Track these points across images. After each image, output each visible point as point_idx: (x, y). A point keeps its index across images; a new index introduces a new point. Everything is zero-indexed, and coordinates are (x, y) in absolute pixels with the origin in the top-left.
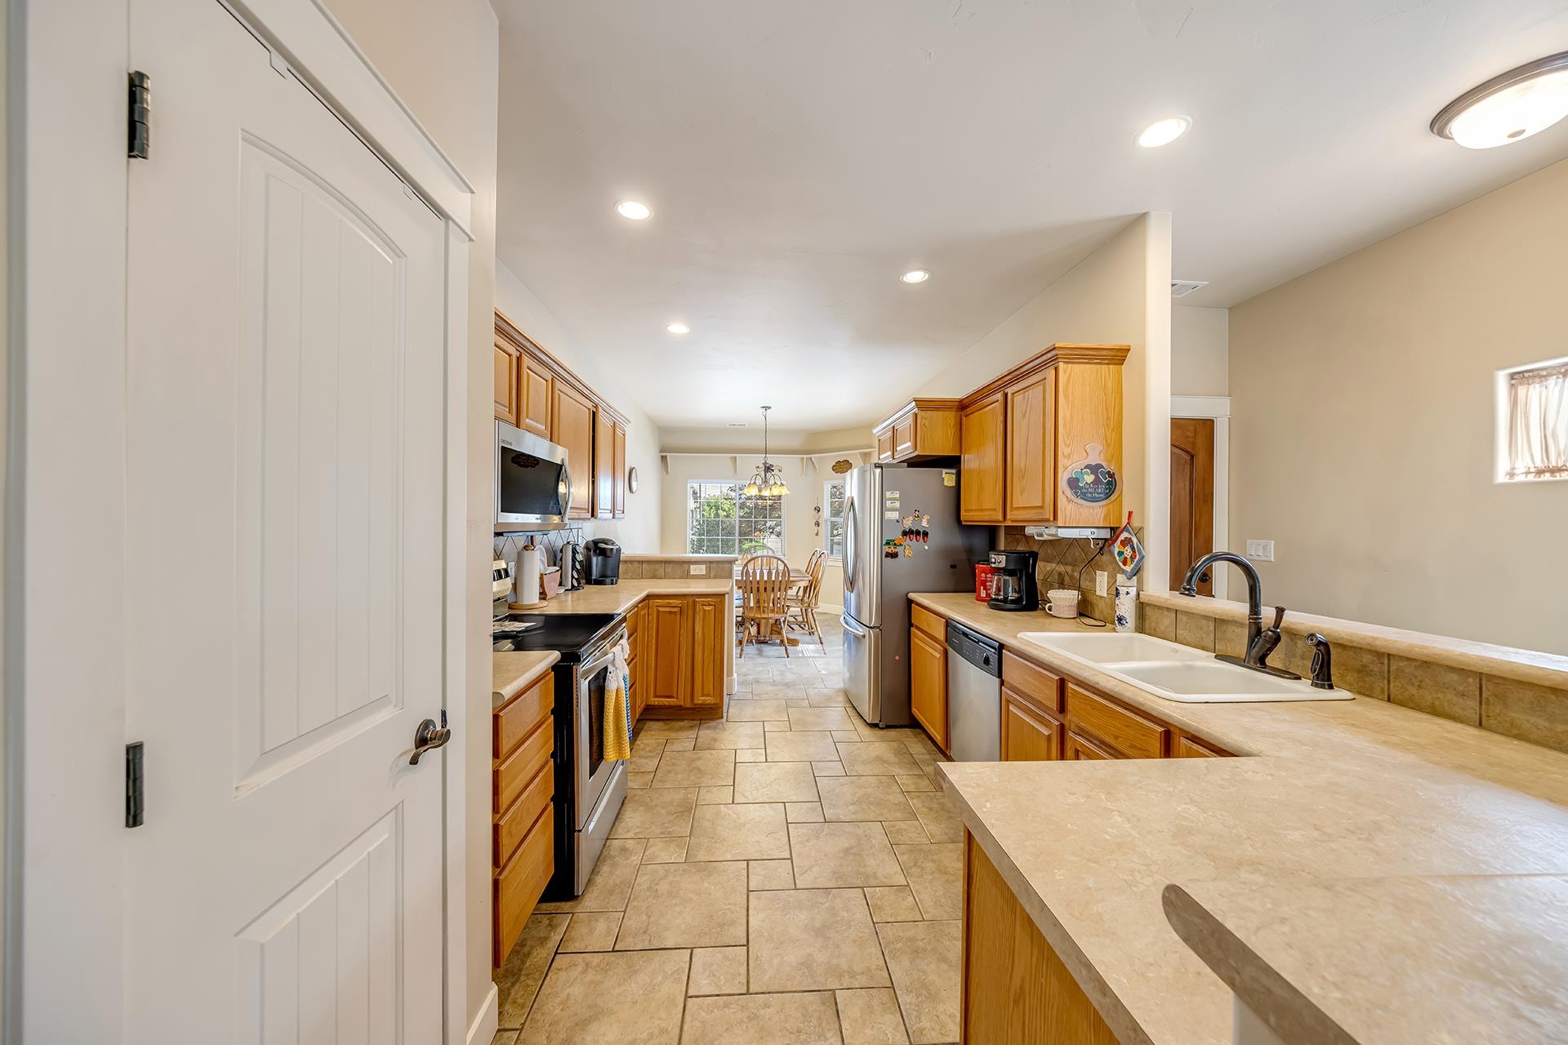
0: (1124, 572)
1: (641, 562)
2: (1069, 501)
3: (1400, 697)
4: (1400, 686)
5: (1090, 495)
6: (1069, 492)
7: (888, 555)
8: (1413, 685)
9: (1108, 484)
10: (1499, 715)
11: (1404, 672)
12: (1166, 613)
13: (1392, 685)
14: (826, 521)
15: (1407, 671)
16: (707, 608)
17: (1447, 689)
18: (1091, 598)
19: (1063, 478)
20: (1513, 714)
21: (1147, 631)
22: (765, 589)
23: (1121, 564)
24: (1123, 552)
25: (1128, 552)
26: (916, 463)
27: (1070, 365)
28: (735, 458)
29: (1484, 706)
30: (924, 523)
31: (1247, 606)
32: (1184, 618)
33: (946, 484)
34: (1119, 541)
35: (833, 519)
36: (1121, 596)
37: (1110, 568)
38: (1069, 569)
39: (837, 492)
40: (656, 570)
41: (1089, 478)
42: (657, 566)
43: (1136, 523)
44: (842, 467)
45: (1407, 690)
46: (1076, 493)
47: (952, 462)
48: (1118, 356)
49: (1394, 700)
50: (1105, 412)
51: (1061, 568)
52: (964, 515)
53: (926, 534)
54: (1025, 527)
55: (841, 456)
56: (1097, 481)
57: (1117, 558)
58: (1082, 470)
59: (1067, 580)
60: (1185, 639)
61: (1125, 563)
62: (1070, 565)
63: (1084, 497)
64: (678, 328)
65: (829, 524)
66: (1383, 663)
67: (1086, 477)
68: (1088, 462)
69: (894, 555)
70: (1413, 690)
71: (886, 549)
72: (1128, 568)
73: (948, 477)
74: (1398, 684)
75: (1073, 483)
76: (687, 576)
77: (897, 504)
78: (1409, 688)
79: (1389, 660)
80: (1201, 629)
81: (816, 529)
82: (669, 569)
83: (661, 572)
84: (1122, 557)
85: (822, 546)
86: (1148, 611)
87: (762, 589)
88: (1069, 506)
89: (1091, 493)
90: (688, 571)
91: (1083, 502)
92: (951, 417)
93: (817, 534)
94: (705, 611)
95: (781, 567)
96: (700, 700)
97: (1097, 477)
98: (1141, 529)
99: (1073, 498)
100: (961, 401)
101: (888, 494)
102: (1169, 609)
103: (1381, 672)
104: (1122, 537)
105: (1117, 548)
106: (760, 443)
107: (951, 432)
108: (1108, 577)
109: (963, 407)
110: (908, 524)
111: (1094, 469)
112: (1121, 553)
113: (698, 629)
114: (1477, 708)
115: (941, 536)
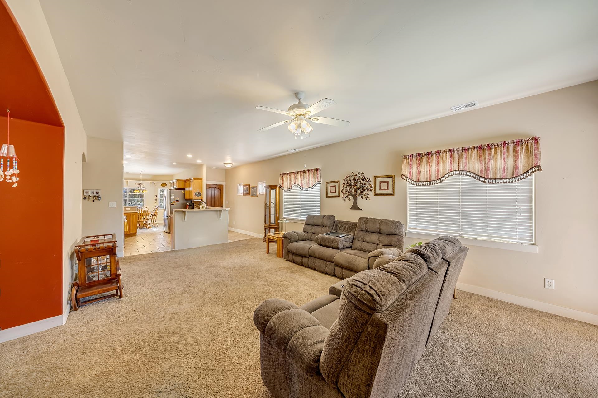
5: (198, 195)
7: (172, 204)
9: (200, 194)
14: (159, 199)
16: (133, 215)
19: (194, 194)
22: (143, 215)
26: (176, 189)
27: (197, 180)
28: (128, 181)
30: (179, 199)
33: (183, 193)
35: (161, 198)
39: (162, 191)
43: (203, 199)
44: (164, 185)
47: (184, 189)
48: (201, 179)
50: (199, 185)
52: (185, 198)
53: (179, 201)
54: (191, 199)
55: (164, 182)
59: (197, 206)
62: (197, 204)
65: (160, 200)
68: (197, 191)
69: (173, 204)
71: (171, 203)
73: (183, 192)
77: (174, 196)
81: (156, 201)
85: (158, 205)
87: (142, 215)
88: (195, 197)
91: (197, 197)
92: (183, 182)
93: (156, 203)
95: (147, 209)
96: (131, 232)
100: (185, 180)
101: (172, 194)
104: (201, 201)
106: (139, 177)
107: (183, 185)
109: (185, 181)
110: (176, 199)
111: (198, 193)
113: (131, 219)
115: (182, 201)
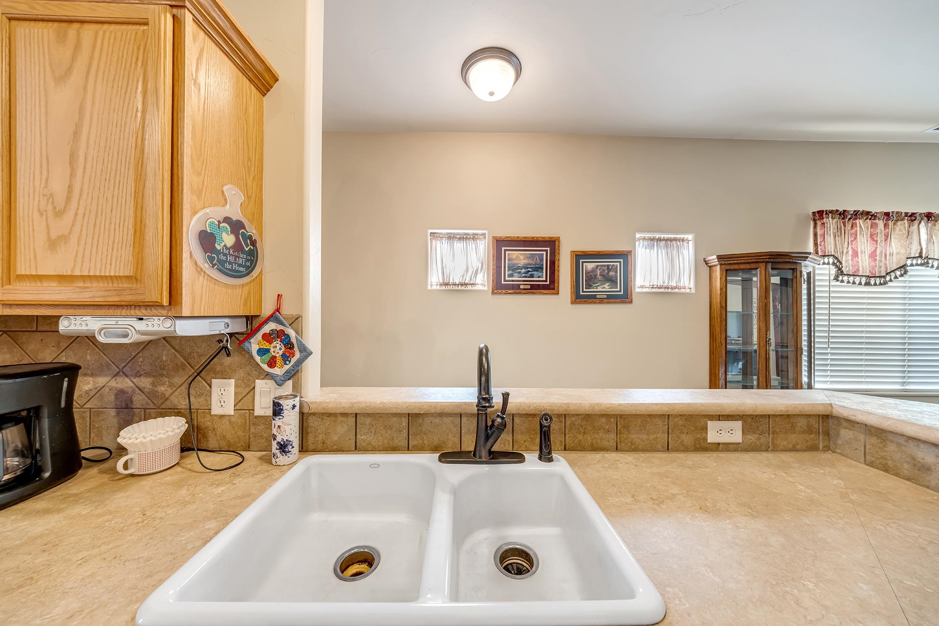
0: (268, 376)
2: (200, 271)
3: (572, 445)
4: (572, 436)
5: (229, 267)
6: (199, 255)
8: (580, 433)
9: (248, 253)
10: (626, 439)
11: (575, 425)
12: (340, 419)
13: (567, 437)
15: (576, 424)
17: (600, 430)
18: (205, 422)
19: (191, 226)
20: (632, 436)
21: (311, 447)
23: (265, 367)
24: (268, 351)
25: (277, 348)
27: (202, 32)
29: (618, 436)
31: (474, 391)
32: (368, 421)
34: (259, 335)
36: (285, 413)
37: (241, 373)
38: (145, 382)
41: (228, 239)
43: (288, 310)
45: (577, 438)
46: (211, 259)
48: (265, 78)
49: (569, 448)
51: (125, 383)
54: (60, 317)
56: (237, 247)
57: (258, 359)
58: (219, 222)
59: (139, 400)
60: (369, 444)
61: (272, 363)
62: (147, 374)
63: (221, 268)
66: (561, 422)
67: (224, 235)
68: (227, 212)
70: (580, 437)
72: (278, 371)
74: (571, 435)
75: (207, 240)
78: (578, 436)
79: (565, 418)
80: (391, 428)
84: (267, 357)
86: (312, 422)
88: (201, 281)
89: (230, 263)
91: (219, 276)
97: (236, 239)
98: (298, 318)
99: (206, 266)
102: (347, 414)
103: (560, 429)
104: (267, 329)
105: (255, 344)
108: (236, 386)
111: (234, 225)
112: (262, 352)
114: (615, 438)
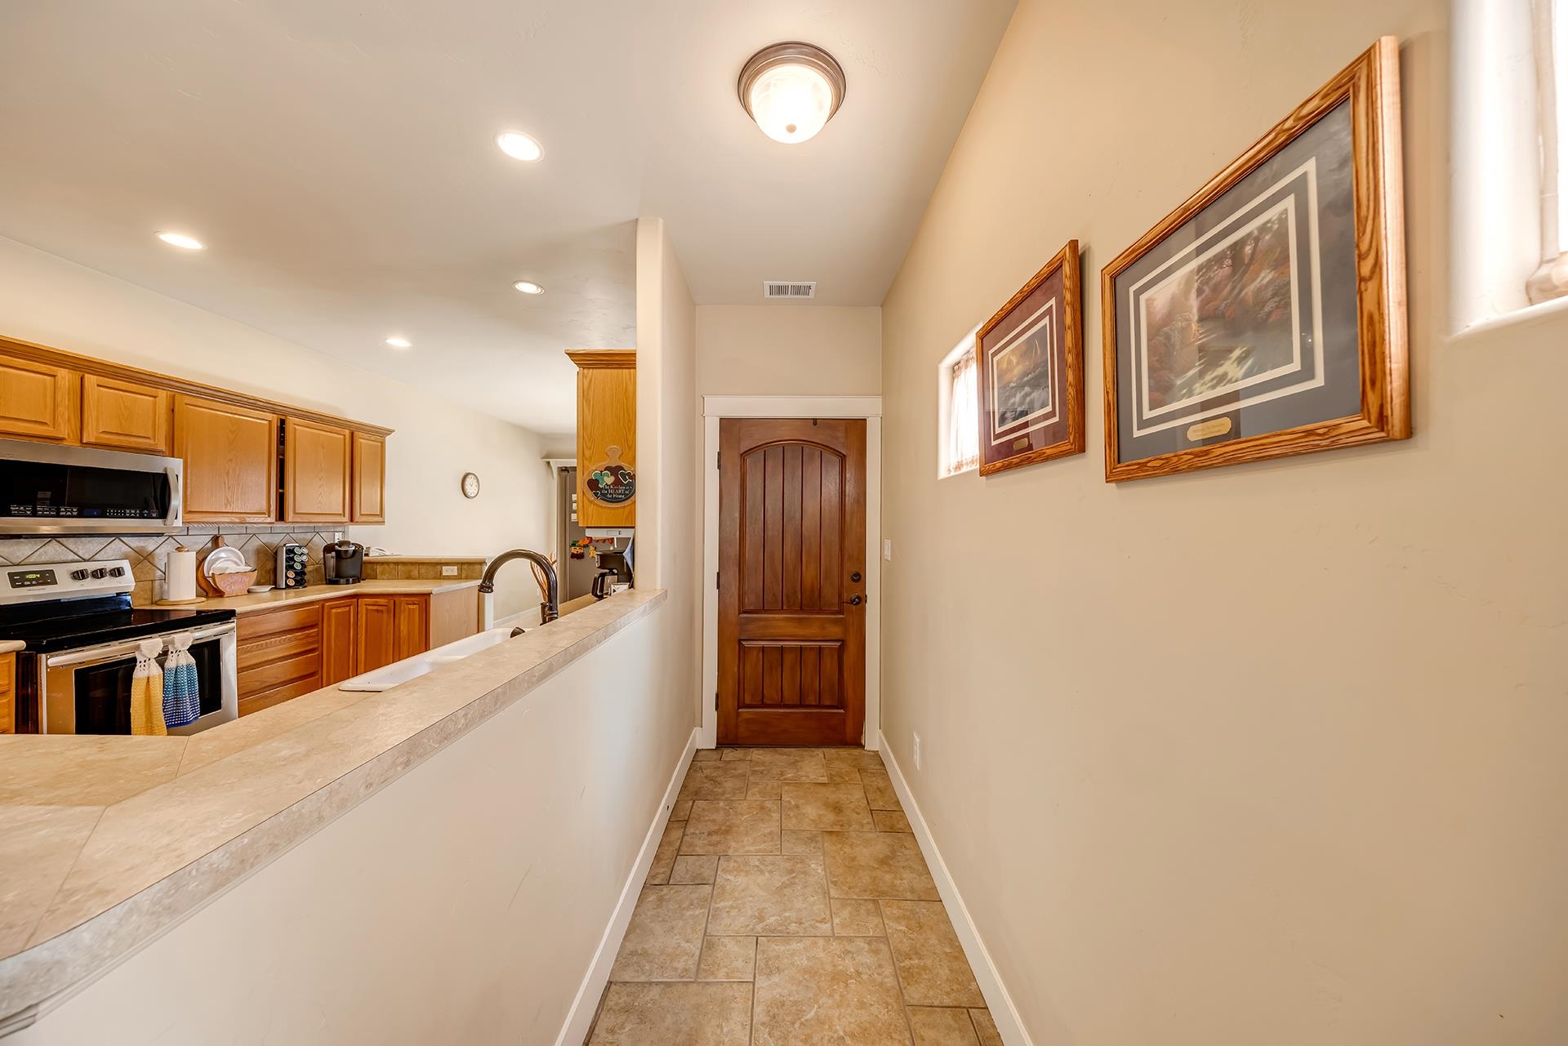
1: (397, 563)
2: (590, 502)
5: (609, 496)
6: (589, 494)
7: (574, 556)
16: (411, 607)
19: (584, 480)
27: (591, 370)
40: (410, 571)
41: (609, 480)
42: (413, 568)
46: (596, 494)
48: (631, 360)
50: (626, 415)
56: (616, 482)
58: (601, 472)
63: (604, 498)
64: (398, 342)
67: (605, 478)
68: (606, 463)
69: (579, 556)
75: (593, 484)
76: (440, 577)
82: (423, 570)
83: (415, 573)
89: (611, 494)
90: (441, 573)
91: (605, 504)
94: (409, 609)
97: (617, 479)
99: (594, 499)
111: (614, 470)
113: (403, 626)
